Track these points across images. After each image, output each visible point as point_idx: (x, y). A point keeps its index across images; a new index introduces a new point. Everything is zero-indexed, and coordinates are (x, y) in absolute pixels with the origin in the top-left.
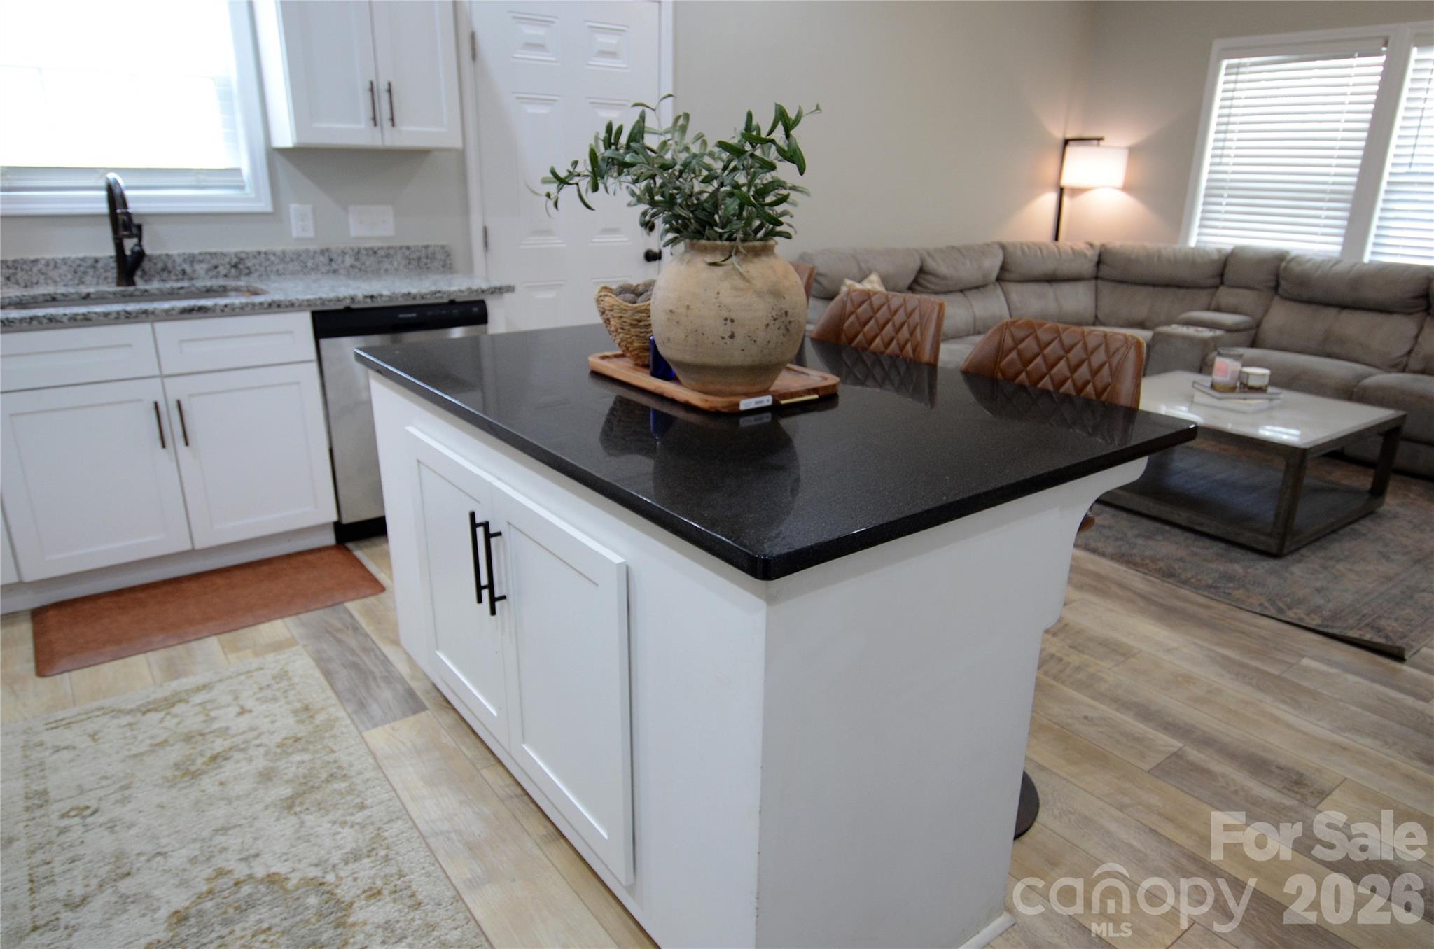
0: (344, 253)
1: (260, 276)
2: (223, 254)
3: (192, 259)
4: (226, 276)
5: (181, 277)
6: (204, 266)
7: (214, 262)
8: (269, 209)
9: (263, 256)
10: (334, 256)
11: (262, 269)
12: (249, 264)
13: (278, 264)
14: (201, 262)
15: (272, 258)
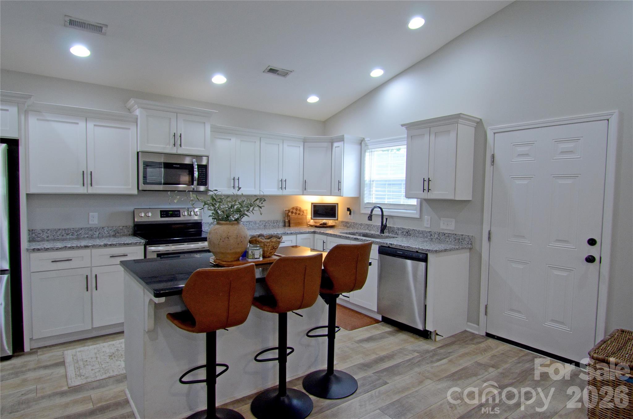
0: (435, 233)
1: (412, 237)
2: (405, 229)
3: (398, 229)
4: (405, 235)
5: (395, 233)
6: (401, 231)
7: (403, 231)
8: (418, 217)
9: (414, 231)
10: (432, 234)
11: (413, 235)
12: (410, 233)
13: (417, 234)
14: (400, 230)
15: (416, 232)
